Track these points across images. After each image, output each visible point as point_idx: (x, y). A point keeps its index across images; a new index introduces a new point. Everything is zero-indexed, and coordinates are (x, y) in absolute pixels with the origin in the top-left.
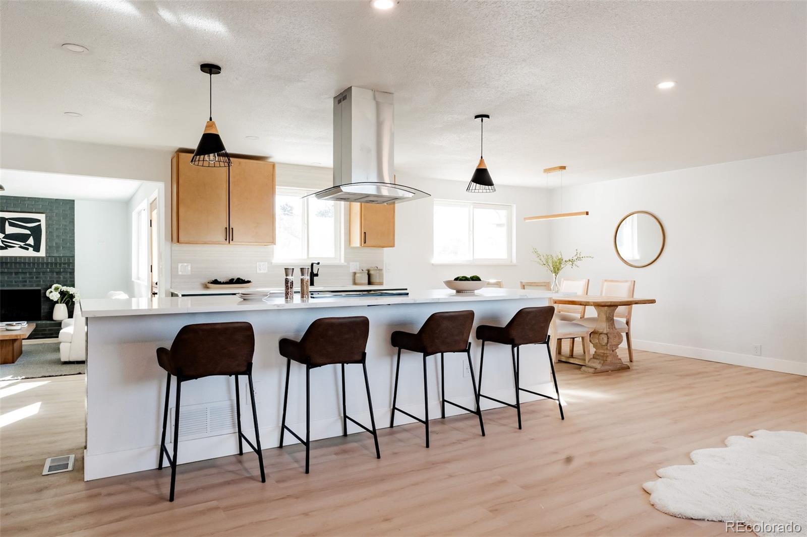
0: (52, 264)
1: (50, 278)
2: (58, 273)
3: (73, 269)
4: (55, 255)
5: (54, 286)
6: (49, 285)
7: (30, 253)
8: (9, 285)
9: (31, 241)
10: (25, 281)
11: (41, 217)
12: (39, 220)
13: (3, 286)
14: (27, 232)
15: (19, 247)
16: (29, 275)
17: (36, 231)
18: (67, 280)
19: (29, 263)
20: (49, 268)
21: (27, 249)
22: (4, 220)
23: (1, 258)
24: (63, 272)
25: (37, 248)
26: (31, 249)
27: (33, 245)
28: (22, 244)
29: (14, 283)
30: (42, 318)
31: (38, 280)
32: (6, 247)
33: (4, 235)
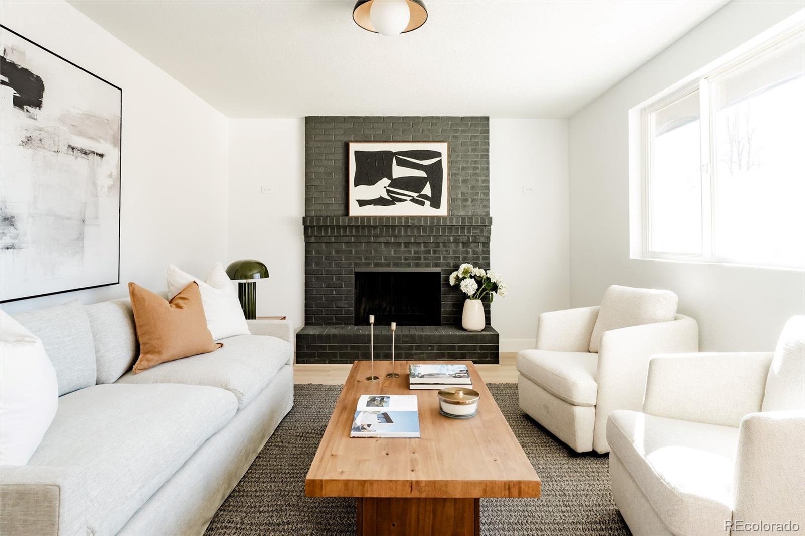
0: (457, 228)
1: (454, 252)
2: (466, 244)
3: (488, 238)
4: (462, 213)
5: (464, 267)
6: (452, 265)
7: (427, 210)
8: (396, 265)
9: (427, 190)
10: (419, 258)
11: (442, 148)
12: (439, 155)
13: (389, 266)
14: (422, 174)
15: (410, 200)
16: (424, 247)
17: (434, 173)
18: (479, 257)
19: (425, 228)
20: (452, 236)
21: (422, 203)
22: (389, 155)
23: (388, 218)
24: (472, 242)
25: (435, 202)
26: (427, 203)
27: (430, 196)
28: (415, 195)
29: (403, 261)
30: (442, 322)
31: (437, 255)
32: (393, 201)
33: (390, 181)
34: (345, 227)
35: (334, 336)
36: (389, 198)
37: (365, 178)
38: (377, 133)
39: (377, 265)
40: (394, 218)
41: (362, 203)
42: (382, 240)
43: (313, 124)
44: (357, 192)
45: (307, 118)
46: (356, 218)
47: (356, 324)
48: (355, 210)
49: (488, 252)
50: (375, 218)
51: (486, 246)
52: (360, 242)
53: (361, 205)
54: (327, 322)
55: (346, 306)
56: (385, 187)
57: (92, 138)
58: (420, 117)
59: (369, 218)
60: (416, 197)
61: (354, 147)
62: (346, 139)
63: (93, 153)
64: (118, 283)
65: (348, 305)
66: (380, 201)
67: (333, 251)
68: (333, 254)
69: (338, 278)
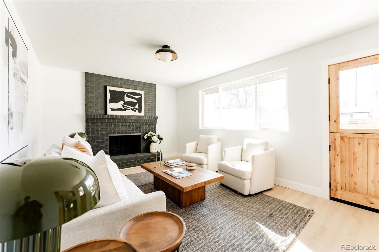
0: (147, 119)
1: (145, 128)
2: (149, 125)
4: (148, 115)
6: (145, 132)
7: (137, 113)
8: (125, 133)
9: (137, 107)
10: (134, 130)
11: (142, 92)
12: (141, 95)
13: (122, 133)
14: (135, 101)
15: (131, 110)
16: (135, 126)
17: (139, 101)
18: (153, 129)
19: (136, 120)
20: (145, 123)
21: (136, 111)
22: (123, 93)
23: (123, 116)
24: (151, 125)
25: (140, 111)
26: (137, 111)
27: (138, 109)
28: (133, 108)
29: (128, 131)
30: (142, 152)
31: (140, 129)
32: (125, 110)
33: (124, 102)
34: (105, 119)
36: (123, 108)
37: (113, 101)
38: (118, 84)
39: (118, 133)
41: (113, 110)
42: (120, 124)
43: (88, 76)
44: (110, 106)
45: (86, 73)
46: (110, 115)
48: (109, 112)
50: (118, 116)
51: (155, 126)
52: (111, 125)
56: (122, 104)
57: (24, 74)
59: (116, 116)
61: (109, 88)
62: (105, 84)
63: (24, 81)
66: (120, 110)
67: (100, 128)
68: (100, 129)
69: (102, 139)
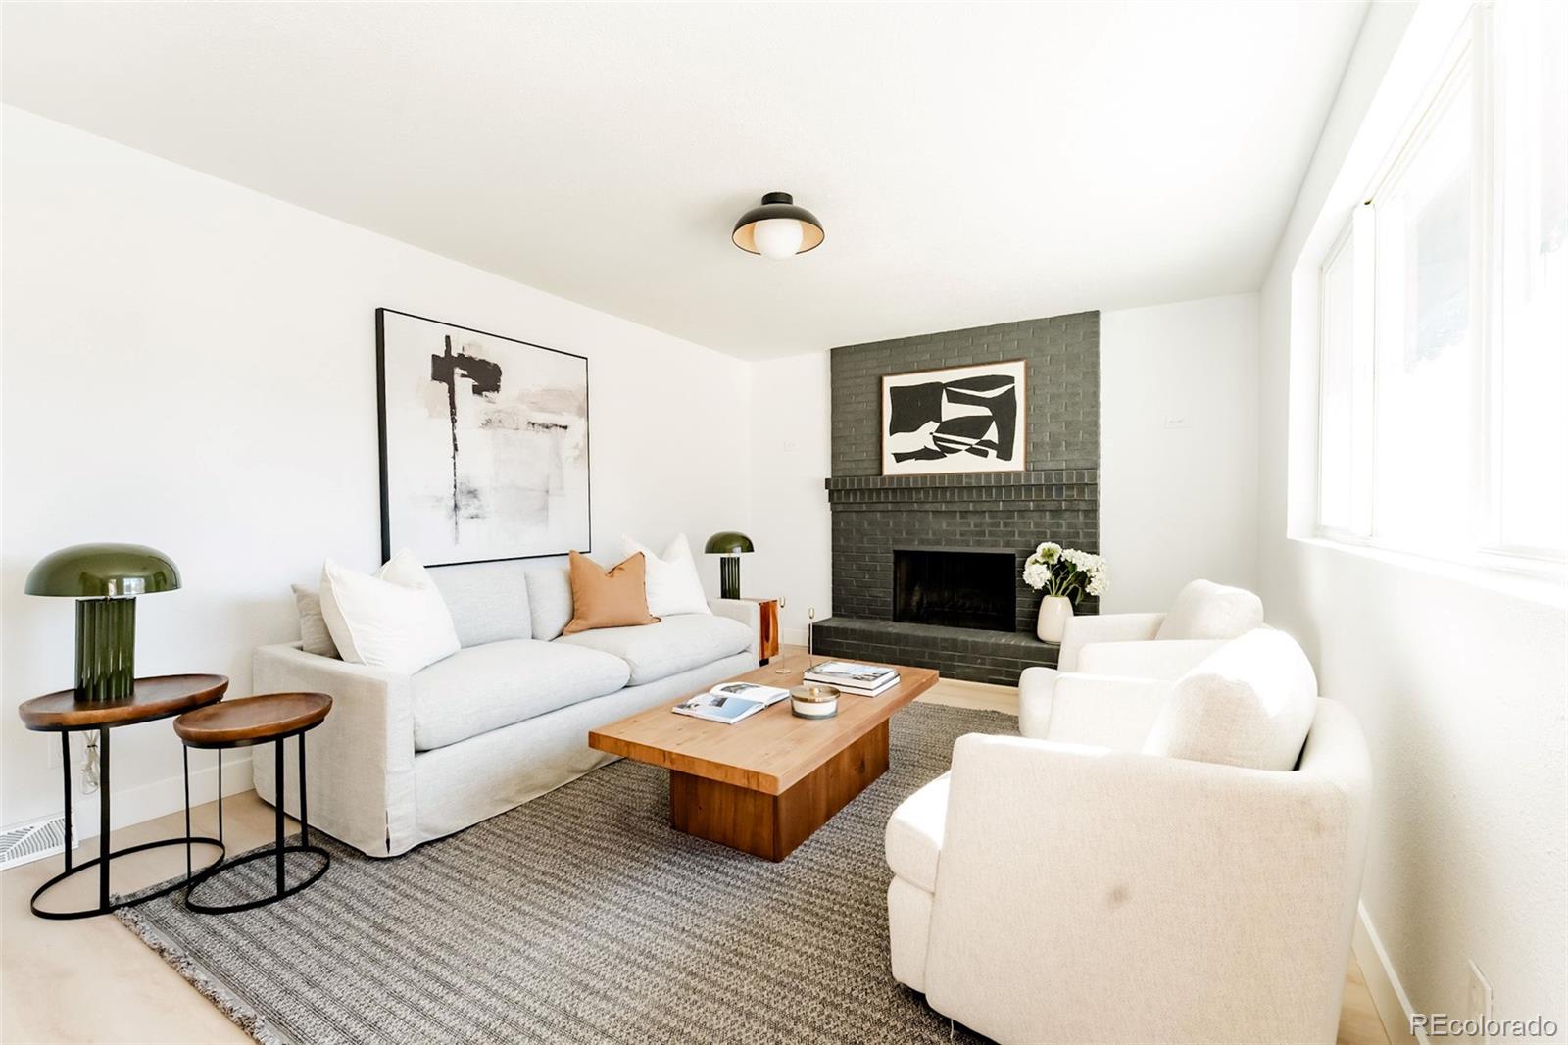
0: (1039, 487)
1: (1037, 525)
2: (1057, 512)
3: (1094, 503)
4: (1050, 465)
5: (1044, 547)
6: (1031, 544)
7: (992, 463)
8: (948, 542)
9: (992, 434)
10: (982, 534)
11: (1016, 370)
12: (1010, 380)
13: (938, 543)
14: (985, 411)
15: (967, 450)
16: (990, 517)
17: (1004, 410)
18: (1078, 533)
19: (988, 488)
20: (1033, 501)
21: (985, 454)
22: (935, 389)
23: (933, 477)
24: (1066, 510)
25: (1005, 451)
26: (992, 453)
27: (997, 442)
28: (973, 442)
29: (958, 537)
30: (1018, 628)
31: (1009, 529)
32: (942, 452)
33: (938, 425)
34: (878, 491)
35: (853, 631)
36: (937, 449)
37: (904, 423)
38: (924, 358)
39: (922, 542)
40: (942, 476)
41: (900, 457)
42: (928, 507)
43: (840, 357)
44: (893, 443)
45: (832, 350)
46: (891, 478)
47: (896, 620)
48: (891, 468)
49: (1095, 525)
50: (916, 477)
51: (1091, 515)
52: (899, 511)
53: (898, 461)
54: (859, 615)
55: (881, 595)
56: (931, 434)
57: (553, 412)
58: (984, 327)
59: (907, 477)
60: (977, 444)
61: (889, 382)
62: (878, 371)
63: (556, 426)
64: (590, 552)
65: (884, 593)
66: (925, 454)
67: (866, 523)
68: (866, 526)
69: (873, 559)
